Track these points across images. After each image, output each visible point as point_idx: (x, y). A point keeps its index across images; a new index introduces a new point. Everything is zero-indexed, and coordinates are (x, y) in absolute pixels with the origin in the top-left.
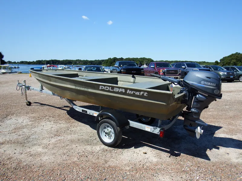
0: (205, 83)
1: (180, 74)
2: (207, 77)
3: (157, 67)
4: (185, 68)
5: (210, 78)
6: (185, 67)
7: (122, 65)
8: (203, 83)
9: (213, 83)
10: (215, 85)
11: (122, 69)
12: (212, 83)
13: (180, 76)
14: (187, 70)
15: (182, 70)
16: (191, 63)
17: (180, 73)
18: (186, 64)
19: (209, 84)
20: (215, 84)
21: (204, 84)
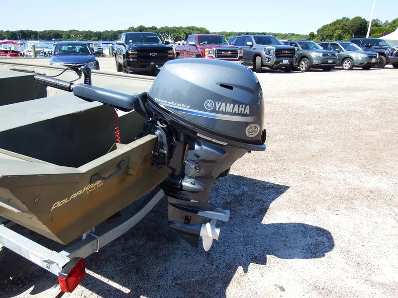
0: (218, 107)
1: (241, 58)
2: (221, 85)
3: (200, 44)
4: (251, 46)
5: (230, 88)
6: (253, 43)
7: (131, 41)
8: (209, 105)
9: (242, 104)
10: (247, 111)
11: (129, 49)
12: (239, 103)
13: (242, 62)
14: (255, 49)
15: (248, 50)
16: (264, 35)
17: (241, 55)
18: (255, 38)
19: (230, 107)
20: (248, 107)
21: (214, 111)
